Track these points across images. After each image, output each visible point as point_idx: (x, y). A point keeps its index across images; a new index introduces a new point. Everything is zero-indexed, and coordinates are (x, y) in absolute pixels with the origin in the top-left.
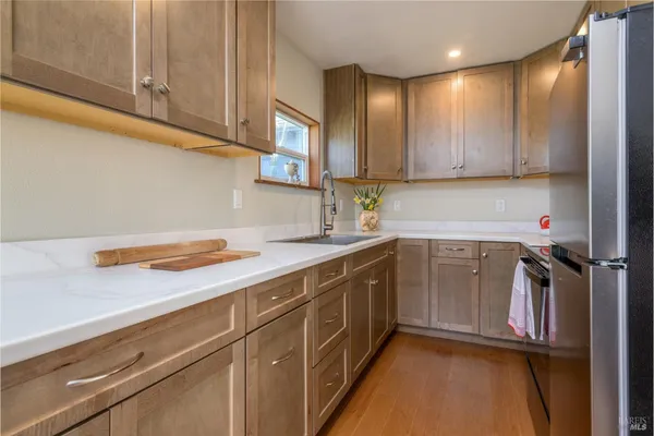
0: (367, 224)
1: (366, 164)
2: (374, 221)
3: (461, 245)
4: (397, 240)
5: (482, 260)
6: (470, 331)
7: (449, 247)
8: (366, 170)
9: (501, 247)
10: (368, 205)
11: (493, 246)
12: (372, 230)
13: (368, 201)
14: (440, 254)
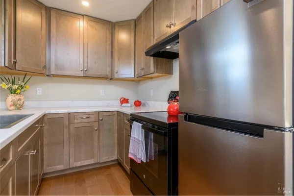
0: (14, 104)
1: (15, 58)
2: (20, 102)
3: (88, 115)
4: (45, 115)
5: (100, 122)
6: (93, 162)
7: (81, 116)
8: (15, 63)
9: (108, 114)
10: (15, 90)
11: (105, 114)
12: (19, 109)
13: (16, 87)
14: (76, 121)
